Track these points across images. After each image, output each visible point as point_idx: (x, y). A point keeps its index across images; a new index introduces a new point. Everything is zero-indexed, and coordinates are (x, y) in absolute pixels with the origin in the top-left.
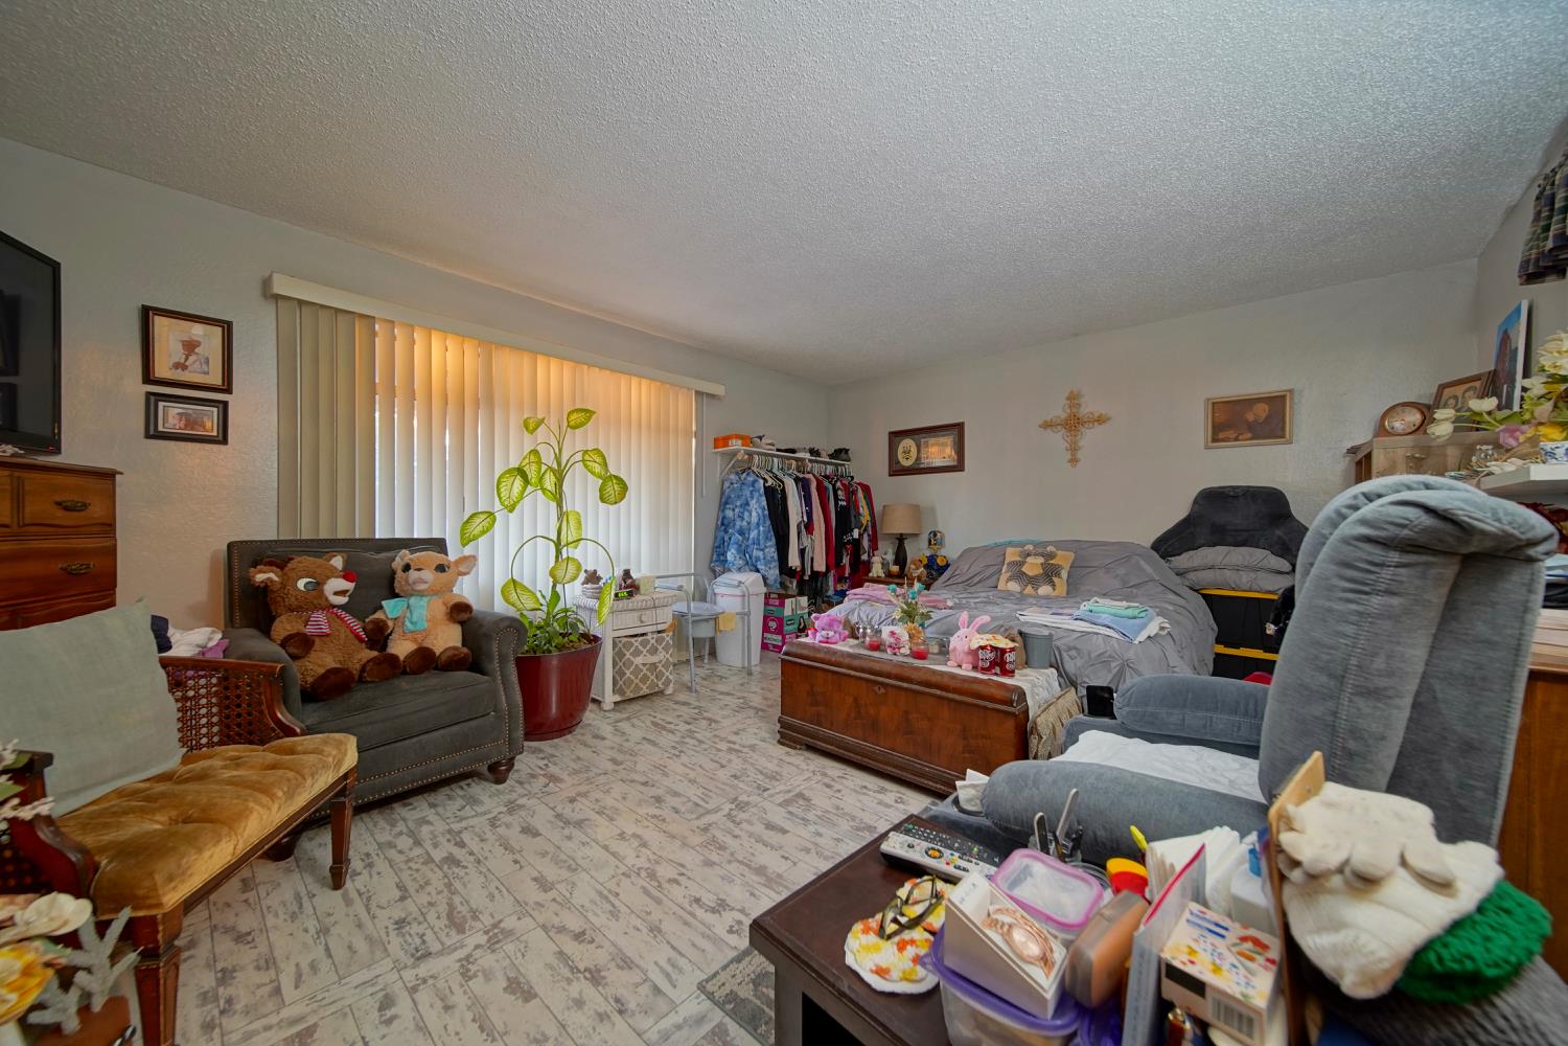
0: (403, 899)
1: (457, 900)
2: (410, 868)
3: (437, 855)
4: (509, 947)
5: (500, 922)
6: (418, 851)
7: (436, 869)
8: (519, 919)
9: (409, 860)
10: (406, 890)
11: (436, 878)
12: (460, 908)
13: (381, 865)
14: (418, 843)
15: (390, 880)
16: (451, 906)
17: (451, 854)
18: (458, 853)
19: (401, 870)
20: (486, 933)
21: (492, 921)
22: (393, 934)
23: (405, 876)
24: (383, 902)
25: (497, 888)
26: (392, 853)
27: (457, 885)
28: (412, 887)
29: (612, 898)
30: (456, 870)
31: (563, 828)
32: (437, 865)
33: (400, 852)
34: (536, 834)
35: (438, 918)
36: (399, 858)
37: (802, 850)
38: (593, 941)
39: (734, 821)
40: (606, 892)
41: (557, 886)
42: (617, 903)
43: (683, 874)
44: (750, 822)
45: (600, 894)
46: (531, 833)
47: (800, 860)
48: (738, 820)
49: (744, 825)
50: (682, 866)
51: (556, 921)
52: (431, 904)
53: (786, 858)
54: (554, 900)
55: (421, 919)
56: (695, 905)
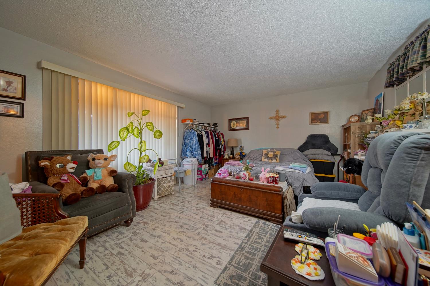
0: (107, 269)
1: (127, 266)
2: (106, 258)
3: (115, 252)
4: (150, 280)
5: (144, 272)
6: (107, 252)
7: (116, 257)
8: (150, 270)
9: (105, 255)
10: (107, 266)
11: (117, 260)
12: (129, 269)
13: (95, 258)
14: (106, 249)
15: (100, 263)
16: (125, 268)
17: (119, 251)
18: (122, 251)
19: (103, 259)
20: (141, 276)
21: (141, 272)
22: (108, 281)
23: (105, 261)
24: (100, 270)
25: (139, 261)
26: (98, 253)
27: (125, 261)
28: (109, 264)
29: (178, 259)
30: (122, 256)
31: (154, 239)
32: (115, 256)
33: (101, 253)
34: (146, 241)
35: (122, 273)
36: (101, 255)
37: (228, 237)
38: (177, 274)
39: (206, 231)
40: (175, 257)
41: (159, 257)
42: (180, 260)
43: (197, 249)
44: (210, 230)
45: (174, 258)
46: (145, 241)
47: (229, 240)
48: (207, 230)
49: (209, 232)
50: (196, 246)
51: (163, 269)
52: (118, 269)
53: (225, 240)
54: (159, 262)
55: (116, 275)
56: (204, 258)
